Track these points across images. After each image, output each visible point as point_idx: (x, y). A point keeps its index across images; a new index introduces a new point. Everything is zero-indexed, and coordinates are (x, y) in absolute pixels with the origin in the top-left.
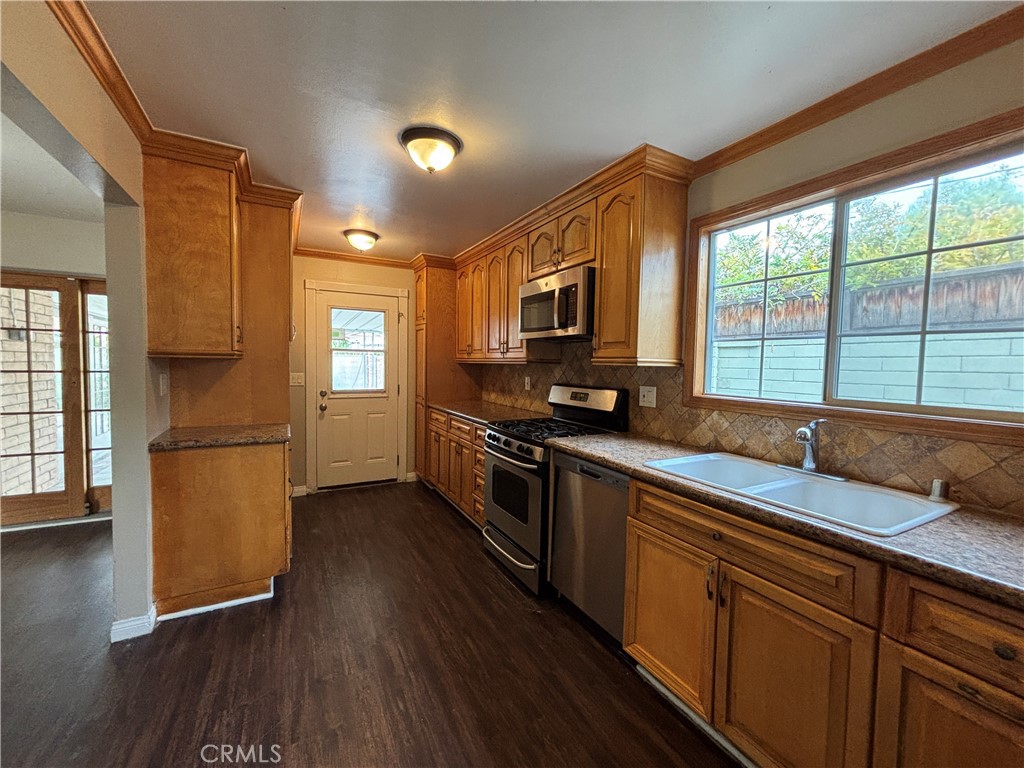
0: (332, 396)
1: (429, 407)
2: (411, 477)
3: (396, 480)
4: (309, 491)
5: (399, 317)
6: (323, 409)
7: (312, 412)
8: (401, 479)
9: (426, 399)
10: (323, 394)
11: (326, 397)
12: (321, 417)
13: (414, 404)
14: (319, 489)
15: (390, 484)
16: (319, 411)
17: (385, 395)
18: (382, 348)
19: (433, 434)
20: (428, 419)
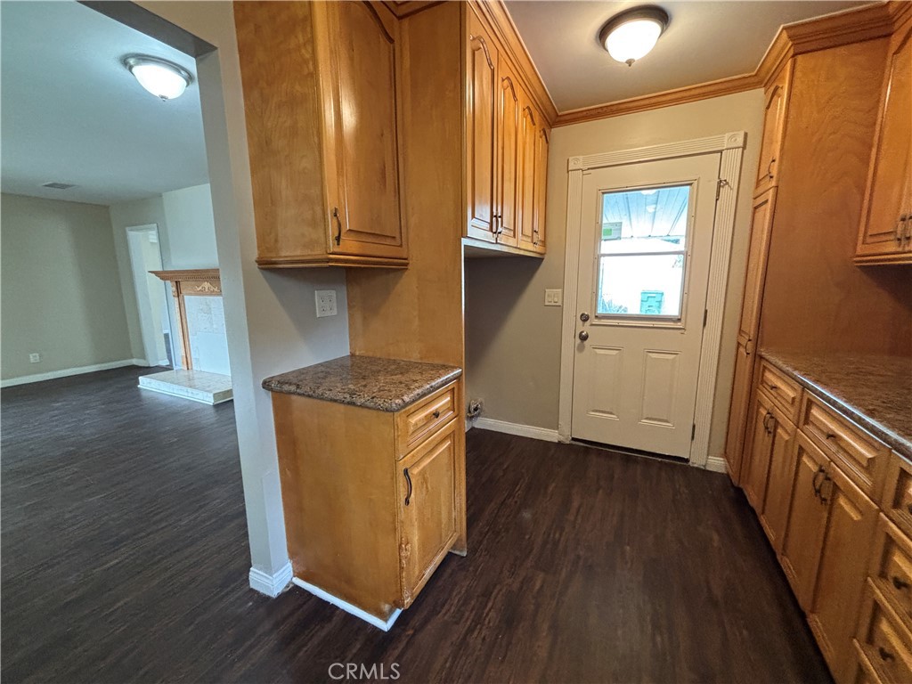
0: (596, 322)
1: (761, 358)
2: (717, 464)
3: (687, 460)
4: (562, 439)
5: (719, 187)
6: (584, 338)
7: (569, 342)
8: (697, 461)
9: (758, 341)
10: (585, 318)
11: (588, 323)
12: (581, 348)
13: (735, 345)
14: (573, 439)
15: (676, 464)
16: (578, 341)
17: (679, 325)
18: (681, 247)
19: (764, 412)
20: (756, 380)
